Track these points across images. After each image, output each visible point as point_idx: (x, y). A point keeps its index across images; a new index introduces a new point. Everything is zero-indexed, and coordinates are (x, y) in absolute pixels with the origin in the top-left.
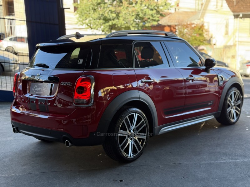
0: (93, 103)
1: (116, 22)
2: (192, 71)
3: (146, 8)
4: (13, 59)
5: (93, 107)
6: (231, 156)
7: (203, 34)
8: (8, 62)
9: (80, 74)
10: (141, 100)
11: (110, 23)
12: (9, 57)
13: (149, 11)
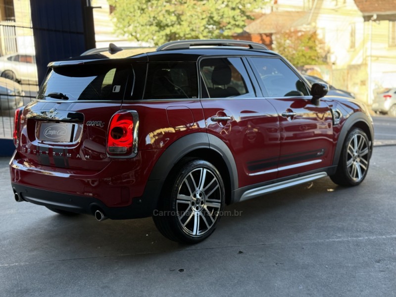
0: (137, 154)
1: (177, 29)
2: (292, 102)
3: (223, 6)
4: (13, 90)
5: (137, 158)
6: (350, 232)
7: (315, 47)
8: (6, 93)
9: (117, 108)
10: (211, 148)
11: (168, 31)
12: (6, 86)
13: (228, 11)
